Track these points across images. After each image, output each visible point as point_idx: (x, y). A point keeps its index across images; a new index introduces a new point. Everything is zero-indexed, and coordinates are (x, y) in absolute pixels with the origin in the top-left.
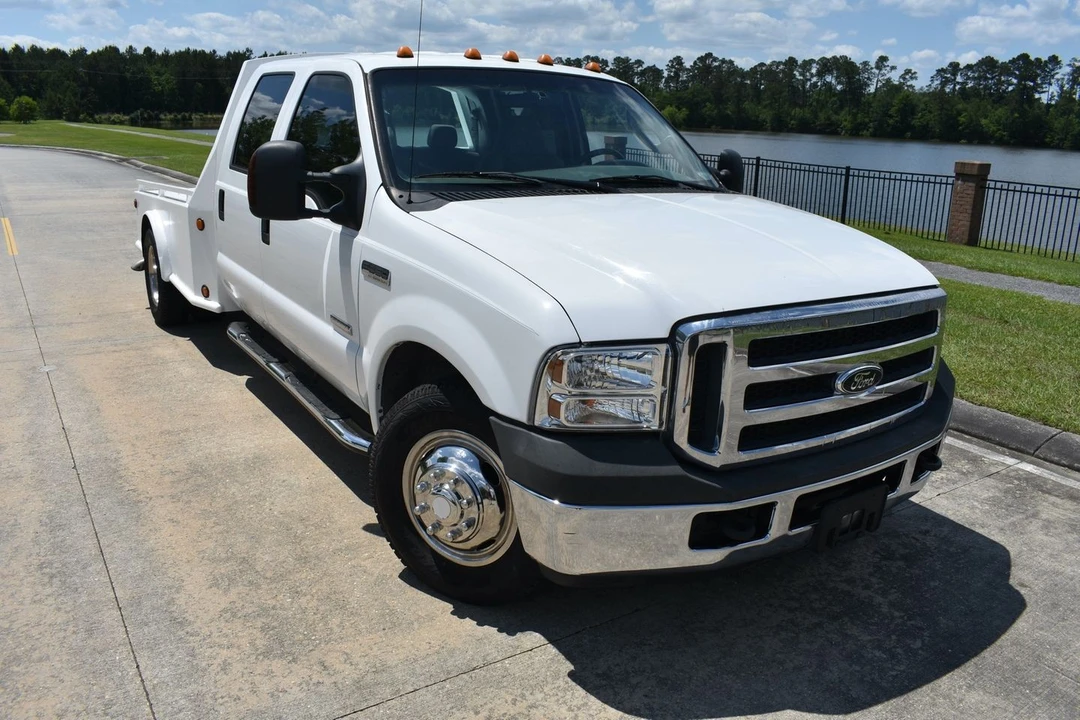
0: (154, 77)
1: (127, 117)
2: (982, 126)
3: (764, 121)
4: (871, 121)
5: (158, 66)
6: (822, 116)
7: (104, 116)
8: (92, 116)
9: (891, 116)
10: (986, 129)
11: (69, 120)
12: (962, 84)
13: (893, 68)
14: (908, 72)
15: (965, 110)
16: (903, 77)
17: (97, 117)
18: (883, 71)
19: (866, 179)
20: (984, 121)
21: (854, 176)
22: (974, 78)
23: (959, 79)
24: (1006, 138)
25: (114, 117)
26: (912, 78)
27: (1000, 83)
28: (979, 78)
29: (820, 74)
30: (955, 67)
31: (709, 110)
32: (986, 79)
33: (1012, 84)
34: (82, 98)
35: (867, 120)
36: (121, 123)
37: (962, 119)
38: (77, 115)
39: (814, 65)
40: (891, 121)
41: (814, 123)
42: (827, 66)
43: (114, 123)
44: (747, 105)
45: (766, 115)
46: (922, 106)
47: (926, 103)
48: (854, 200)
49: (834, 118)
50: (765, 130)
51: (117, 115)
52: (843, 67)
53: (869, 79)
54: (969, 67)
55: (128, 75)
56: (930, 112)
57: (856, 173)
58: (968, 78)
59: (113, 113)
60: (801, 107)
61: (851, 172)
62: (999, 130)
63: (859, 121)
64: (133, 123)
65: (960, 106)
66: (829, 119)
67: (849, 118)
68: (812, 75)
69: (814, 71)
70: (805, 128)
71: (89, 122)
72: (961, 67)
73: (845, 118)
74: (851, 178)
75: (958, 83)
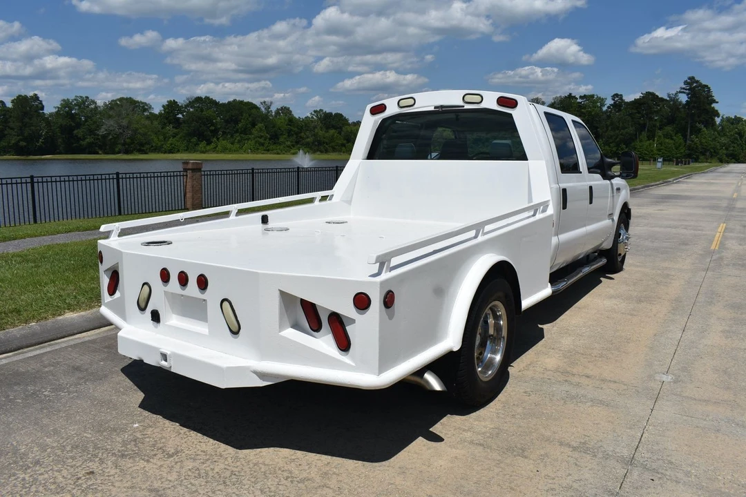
19: (132, 179)
21: (122, 178)
48: (125, 188)
57: (124, 176)
61: (120, 176)
74: (121, 180)
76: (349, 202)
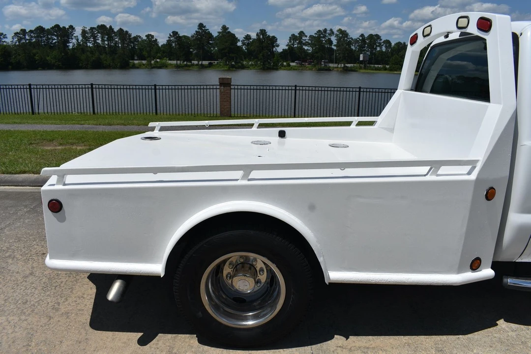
2: (47, 60)
10: (49, 62)
12: (29, 40)
15: (37, 53)
22: (35, 37)
23: (27, 37)
24: (61, 65)
26: (4, 37)
27: (48, 39)
28: (38, 37)
30: (24, 31)
32: (41, 37)
33: (55, 39)
37: (37, 58)
46: (14, 52)
47: (16, 50)
54: (31, 31)
58: (32, 37)
62: (56, 62)
65: (34, 51)
72: (27, 31)
75: (27, 39)
76: (392, 130)
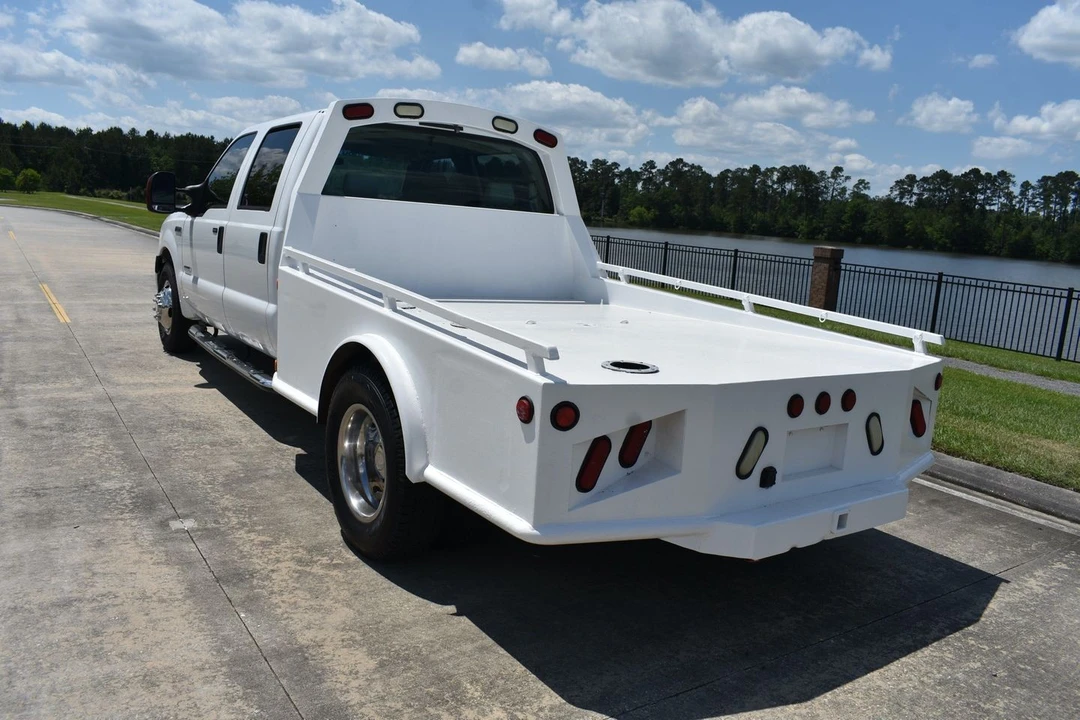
0: (153, 158)
1: (125, 194)
2: (926, 233)
3: (729, 223)
4: (825, 226)
5: (158, 148)
6: (781, 220)
7: (103, 192)
8: (91, 190)
9: (843, 222)
10: (930, 236)
11: (69, 193)
12: (918, 195)
13: (848, 178)
14: (861, 182)
15: (911, 219)
16: (856, 186)
17: (96, 192)
18: (839, 181)
20: (929, 230)
22: (929, 190)
23: (916, 190)
24: (948, 245)
25: (113, 192)
26: (865, 188)
28: (934, 190)
29: (781, 181)
30: (911, 179)
31: (677, 211)
32: (941, 191)
34: (83, 175)
35: (822, 225)
36: (119, 198)
37: (908, 227)
38: (79, 188)
39: (775, 173)
40: (843, 227)
41: (774, 226)
42: (787, 174)
43: (112, 198)
44: (713, 208)
45: (730, 218)
46: (872, 213)
47: (875, 211)
49: (792, 222)
50: (730, 231)
51: (115, 191)
52: (801, 175)
53: (825, 187)
54: (925, 180)
55: (130, 155)
56: (880, 219)
58: (925, 190)
59: (112, 190)
60: (763, 210)
62: (942, 237)
63: (814, 225)
64: (131, 199)
66: (787, 222)
67: (805, 223)
68: (774, 183)
69: (775, 178)
70: (765, 231)
71: (88, 196)
72: (918, 179)
73: (802, 223)
75: (915, 194)
